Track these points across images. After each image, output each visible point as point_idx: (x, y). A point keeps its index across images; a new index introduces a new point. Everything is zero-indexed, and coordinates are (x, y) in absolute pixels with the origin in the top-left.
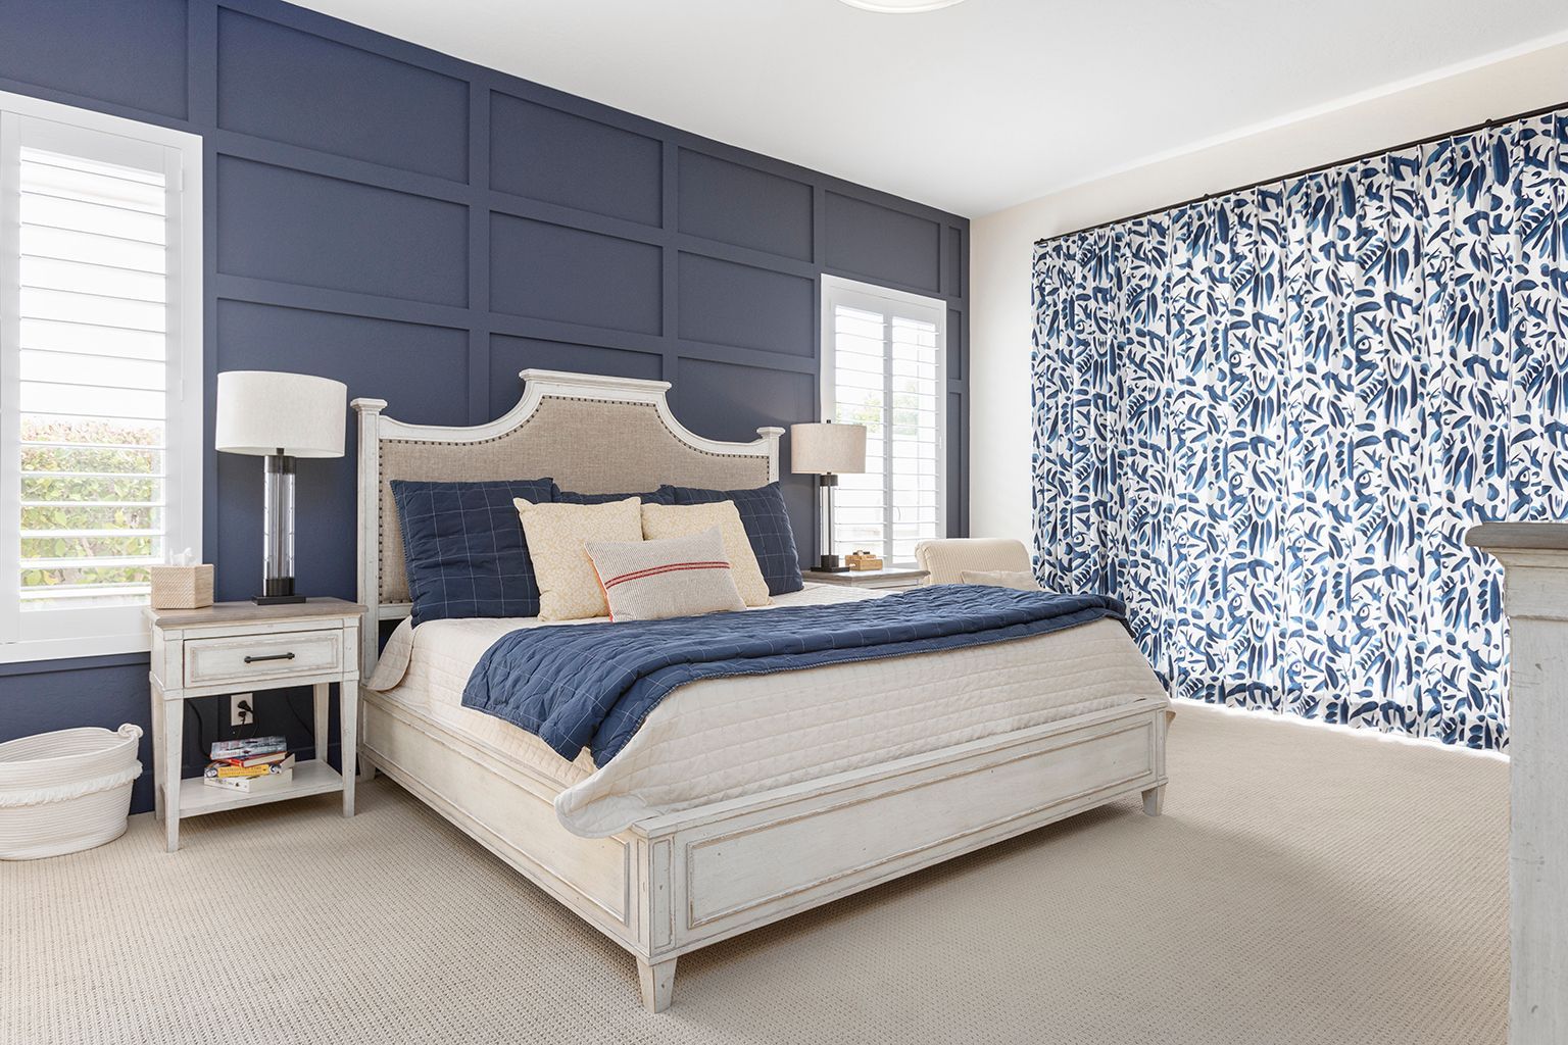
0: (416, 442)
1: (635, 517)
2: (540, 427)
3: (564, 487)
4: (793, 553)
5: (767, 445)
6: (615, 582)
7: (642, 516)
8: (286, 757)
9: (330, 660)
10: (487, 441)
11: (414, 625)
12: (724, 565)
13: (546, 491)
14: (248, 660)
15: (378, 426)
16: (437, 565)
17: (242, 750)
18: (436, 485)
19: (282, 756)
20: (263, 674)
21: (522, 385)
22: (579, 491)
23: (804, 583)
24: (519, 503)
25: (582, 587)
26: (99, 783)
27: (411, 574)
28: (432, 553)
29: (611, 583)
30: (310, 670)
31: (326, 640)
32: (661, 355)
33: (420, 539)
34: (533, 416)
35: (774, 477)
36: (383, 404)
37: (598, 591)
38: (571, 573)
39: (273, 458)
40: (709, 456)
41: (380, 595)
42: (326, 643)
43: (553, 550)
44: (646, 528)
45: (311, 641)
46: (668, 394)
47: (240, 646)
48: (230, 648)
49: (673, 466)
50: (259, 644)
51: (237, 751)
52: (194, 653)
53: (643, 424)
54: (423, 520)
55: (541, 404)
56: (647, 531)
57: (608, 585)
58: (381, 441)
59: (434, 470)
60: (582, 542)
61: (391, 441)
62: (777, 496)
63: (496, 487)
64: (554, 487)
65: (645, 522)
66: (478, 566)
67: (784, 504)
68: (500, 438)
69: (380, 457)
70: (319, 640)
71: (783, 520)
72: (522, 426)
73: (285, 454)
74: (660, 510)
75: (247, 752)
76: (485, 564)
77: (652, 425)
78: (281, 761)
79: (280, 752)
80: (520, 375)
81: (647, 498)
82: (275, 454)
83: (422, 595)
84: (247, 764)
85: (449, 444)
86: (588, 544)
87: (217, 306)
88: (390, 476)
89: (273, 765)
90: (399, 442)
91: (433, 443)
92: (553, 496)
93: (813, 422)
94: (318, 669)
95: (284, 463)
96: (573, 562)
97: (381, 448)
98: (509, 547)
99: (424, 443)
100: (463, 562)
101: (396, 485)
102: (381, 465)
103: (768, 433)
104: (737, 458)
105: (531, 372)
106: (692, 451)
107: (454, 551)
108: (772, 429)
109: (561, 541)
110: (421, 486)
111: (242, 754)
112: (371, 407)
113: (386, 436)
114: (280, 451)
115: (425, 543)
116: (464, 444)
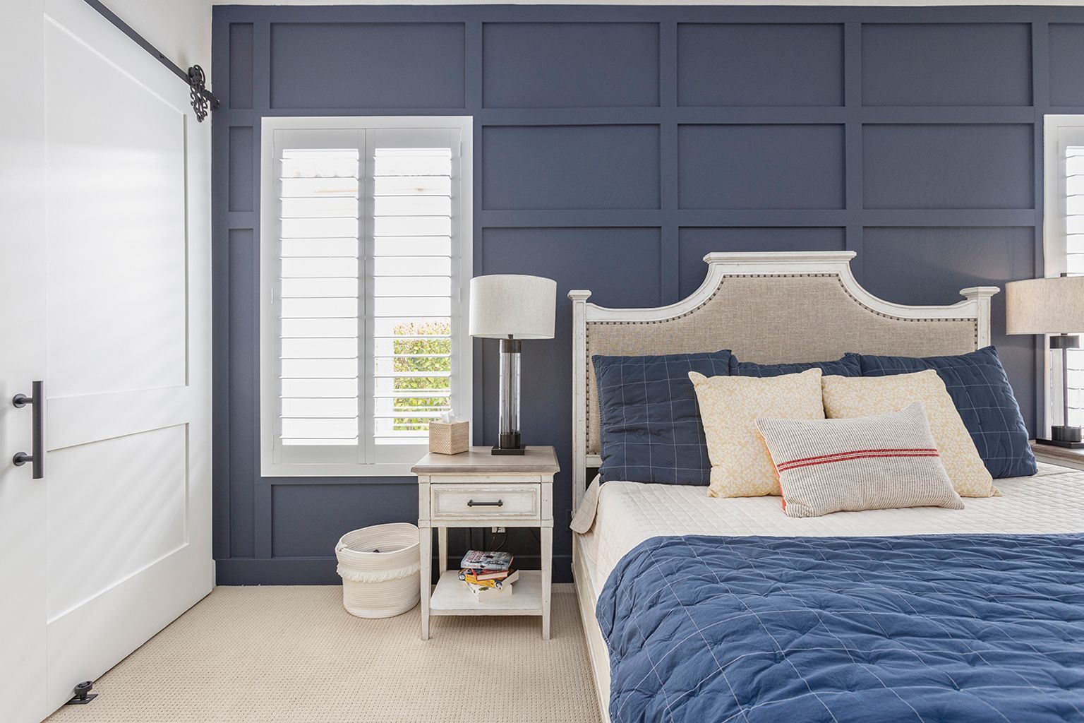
0: (615, 323)
1: (816, 389)
2: (721, 303)
3: (741, 357)
4: (1021, 430)
5: (976, 306)
6: (788, 465)
7: (823, 388)
8: (509, 575)
9: (530, 509)
10: (674, 319)
11: (601, 483)
12: (931, 453)
13: (724, 364)
14: (471, 504)
15: (586, 312)
16: (621, 431)
17: (479, 564)
18: (626, 359)
19: (505, 574)
20: (482, 516)
21: (706, 266)
22: (758, 361)
23: (1038, 464)
24: (694, 376)
25: (753, 465)
26: (393, 574)
27: (602, 437)
28: (619, 419)
29: (785, 466)
30: (515, 515)
31: (528, 492)
32: (844, 228)
33: (612, 405)
34: (714, 295)
35: (984, 341)
36: (588, 293)
37: (771, 471)
38: (740, 450)
39: (505, 341)
40: (901, 321)
41: (587, 447)
42: (526, 495)
43: (723, 424)
44: (828, 401)
45: (516, 492)
46: (853, 264)
47: (466, 492)
48: (460, 493)
49: (858, 333)
50: (479, 491)
51: (477, 564)
52: (437, 494)
53: (825, 294)
54: (614, 390)
55: (722, 283)
56: (830, 405)
57: (782, 467)
58: (587, 323)
59: (628, 346)
60: (754, 417)
61: (595, 323)
62: (995, 363)
63: (676, 360)
64: (732, 358)
65: (826, 396)
66: (657, 433)
67: (1004, 371)
68: (685, 315)
69: (587, 336)
70: (522, 492)
71: (1004, 390)
72: (704, 304)
73: (514, 338)
74: (845, 383)
75: (482, 566)
76: (662, 432)
77: (835, 294)
78: (505, 578)
79: (505, 571)
80: (704, 259)
81: (830, 368)
82: (507, 338)
83: (608, 457)
84: (480, 577)
85: (641, 323)
86: (760, 422)
87: (483, 233)
88: (594, 353)
89: (499, 581)
90: (602, 323)
91: (628, 323)
92: (730, 367)
93: (1034, 278)
94: (521, 515)
95: (512, 345)
96: (744, 437)
97: (587, 329)
98: (685, 416)
99: (621, 323)
100: (642, 429)
101: (596, 359)
102: (587, 343)
103: (976, 294)
104: (936, 323)
105: (713, 255)
106: (881, 317)
107: (636, 418)
108: (981, 289)
109: (732, 415)
110: (614, 360)
111: (480, 568)
112: (579, 296)
113: (591, 320)
114: (511, 336)
115: (614, 410)
116: (654, 323)
